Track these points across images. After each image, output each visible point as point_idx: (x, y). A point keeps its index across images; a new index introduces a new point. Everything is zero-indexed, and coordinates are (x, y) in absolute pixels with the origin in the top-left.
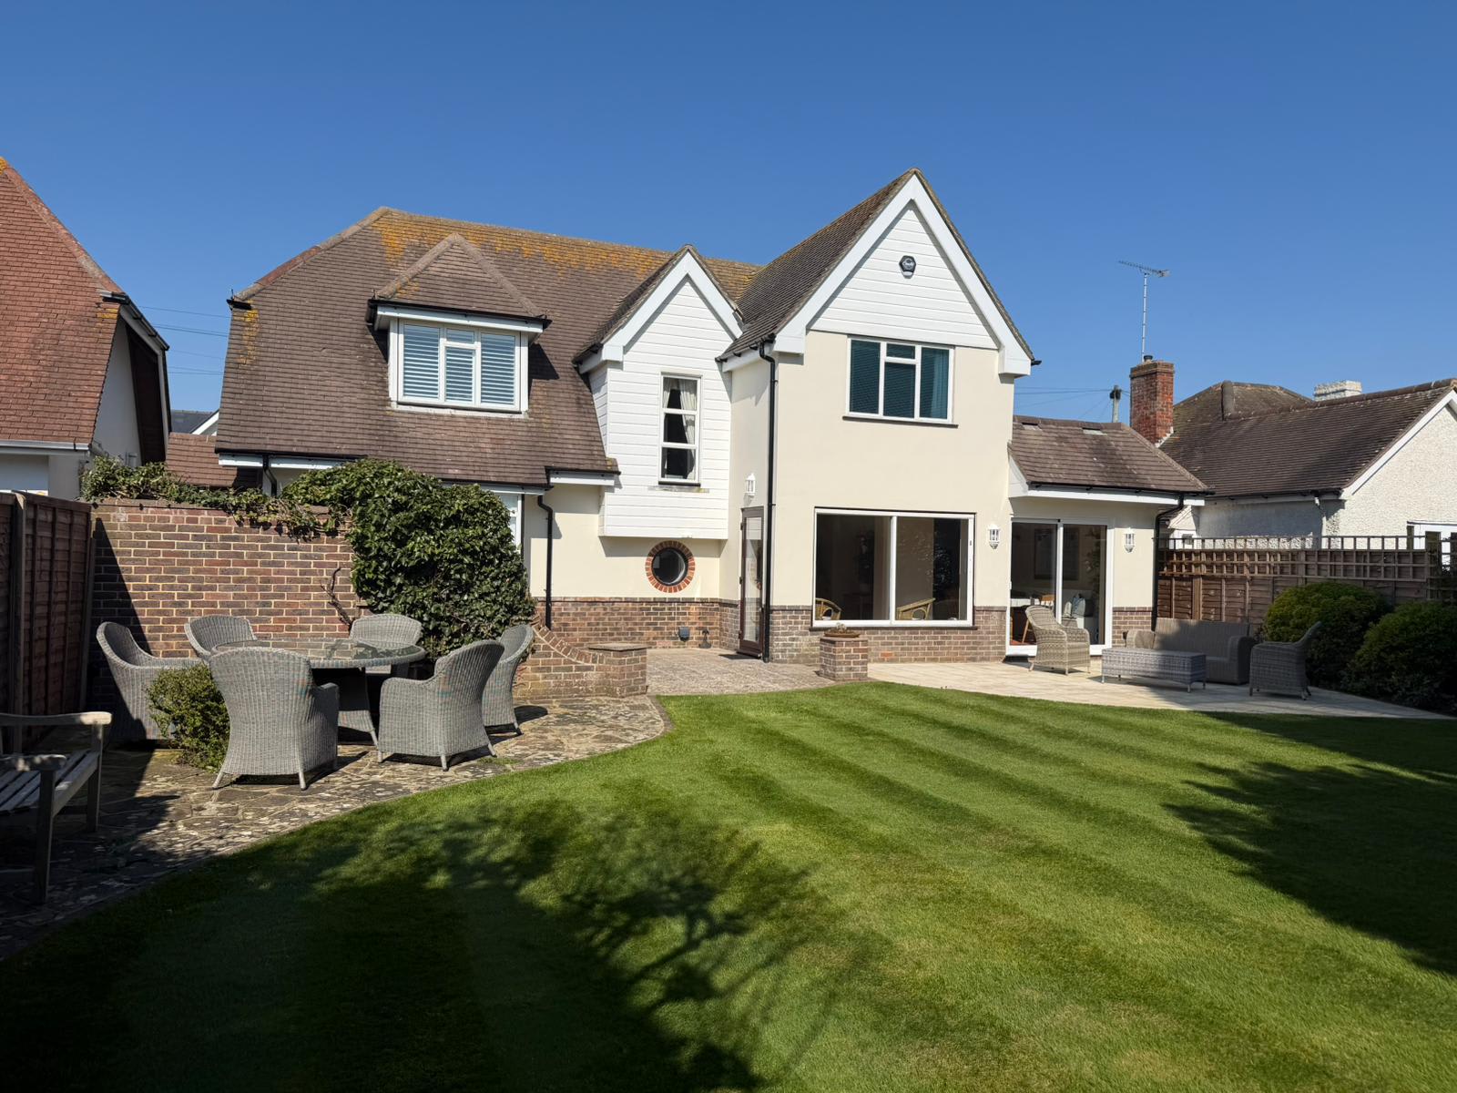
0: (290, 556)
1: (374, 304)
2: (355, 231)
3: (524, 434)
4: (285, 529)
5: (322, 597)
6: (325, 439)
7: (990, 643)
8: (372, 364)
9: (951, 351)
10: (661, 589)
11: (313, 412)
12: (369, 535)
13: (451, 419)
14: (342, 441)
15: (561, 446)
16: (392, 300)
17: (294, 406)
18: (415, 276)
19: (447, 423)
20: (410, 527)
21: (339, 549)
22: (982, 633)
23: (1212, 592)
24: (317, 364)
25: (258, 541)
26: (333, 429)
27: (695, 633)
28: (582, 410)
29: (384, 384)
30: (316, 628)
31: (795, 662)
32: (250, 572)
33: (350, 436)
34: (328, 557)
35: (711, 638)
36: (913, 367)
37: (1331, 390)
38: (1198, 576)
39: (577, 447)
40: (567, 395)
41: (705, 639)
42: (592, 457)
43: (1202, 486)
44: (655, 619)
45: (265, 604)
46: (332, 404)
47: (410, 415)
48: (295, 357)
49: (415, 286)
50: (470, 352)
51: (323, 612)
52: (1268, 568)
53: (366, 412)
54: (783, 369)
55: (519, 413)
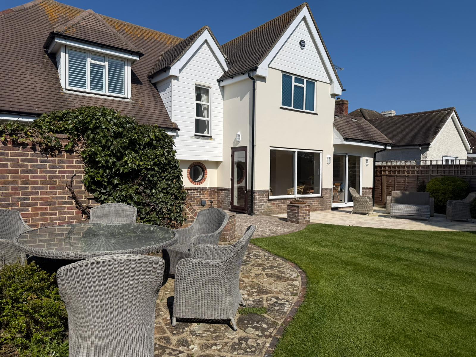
0: (41, 166)
1: (53, 35)
2: (31, 5)
3: (131, 108)
4: (38, 148)
5: (64, 193)
6: (28, 105)
7: (327, 203)
8: (50, 69)
9: (316, 83)
10: (193, 184)
11: (20, 90)
12: (98, 153)
13: (95, 99)
14: (39, 106)
15: (150, 115)
16: (64, 34)
17: (8, 86)
18: (74, 25)
19: (93, 101)
20: (125, 148)
21: (74, 162)
22: (324, 199)
23: (390, 181)
24: (18, 66)
25: (19, 156)
26: (33, 100)
27: (207, 203)
28: (156, 100)
29: (57, 80)
30: (60, 213)
31: (263, 215)
32: (13, 177)
33: (43, 104)
34: (67, 167)
35: (214, 205)
36: (303, 88)
37: (387, 113)
38: (384, 175)
39: (158, 116)
40: (148, 92)
41: (211, 205)
42: (165, 122)
43: (391, 142)
44: (191, 197)
45: (24, 199)
46: (30, 87)
47: (73, 96)
48: (5, 61)
49: (74, 30)
50: (102, 67)
51: (65, 203)
52: (415, 172)
53: (50, 92)
54: (258, 84)
55: (128, 99)
